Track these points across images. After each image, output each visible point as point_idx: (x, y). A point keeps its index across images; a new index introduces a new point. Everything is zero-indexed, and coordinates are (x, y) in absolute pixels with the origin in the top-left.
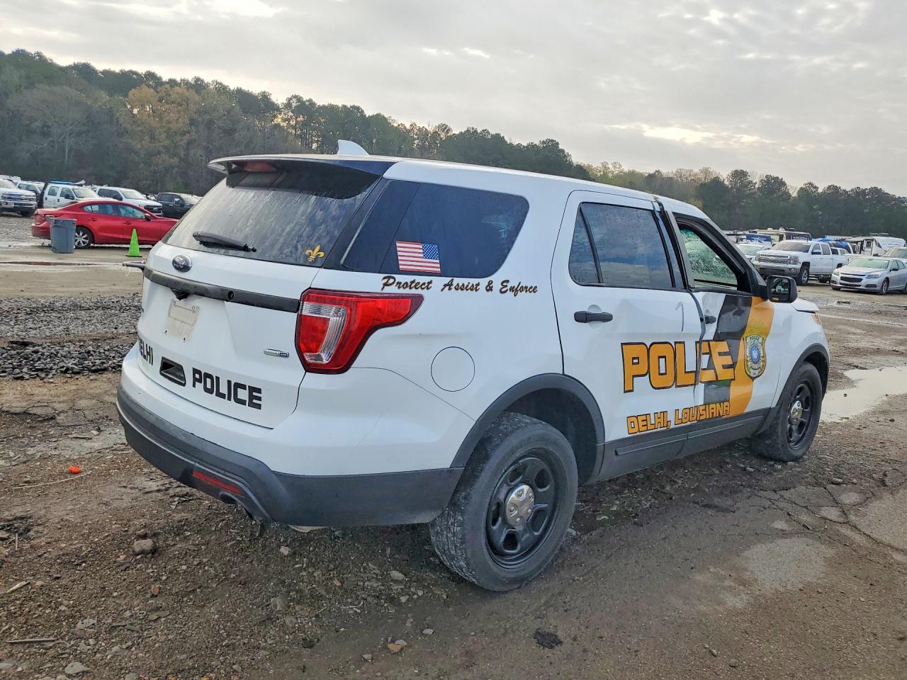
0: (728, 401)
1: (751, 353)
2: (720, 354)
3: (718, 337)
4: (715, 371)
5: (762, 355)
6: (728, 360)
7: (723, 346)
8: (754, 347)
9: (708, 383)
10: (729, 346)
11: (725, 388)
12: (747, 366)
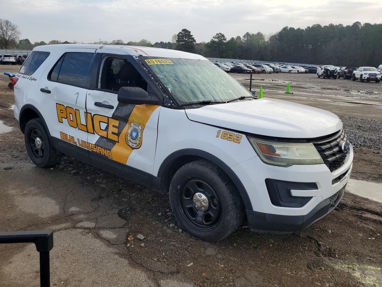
0: (110, 150)
1: (132, 133)
2: (113, 126)
3: (114, 117)
4: (107, 133)
5: (139, 137)
6: (116, 131)
7: (116, 123)
8: (135, 130)
9: (102, 137)
10: (119, 124)
11: (111, 144)
12: (127, 138)
